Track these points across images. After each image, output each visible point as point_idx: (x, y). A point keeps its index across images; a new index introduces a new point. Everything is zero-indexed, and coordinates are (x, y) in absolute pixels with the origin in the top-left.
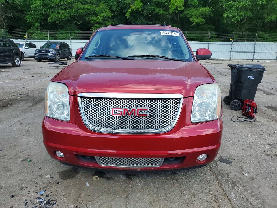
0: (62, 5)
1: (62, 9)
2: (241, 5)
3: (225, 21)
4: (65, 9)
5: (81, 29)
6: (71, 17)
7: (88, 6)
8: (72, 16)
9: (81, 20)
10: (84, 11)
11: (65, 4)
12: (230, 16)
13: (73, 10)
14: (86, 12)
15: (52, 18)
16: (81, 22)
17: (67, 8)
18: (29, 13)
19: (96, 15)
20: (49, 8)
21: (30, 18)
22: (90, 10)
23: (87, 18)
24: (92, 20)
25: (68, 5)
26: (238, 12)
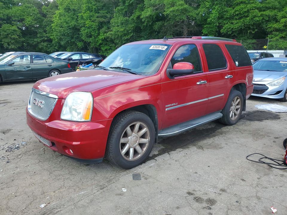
0: (238, 15)
1: (236, 19)
4: (240, 18)
5: (255, 39)
6: (245, 26)
7: (267, 13)
8: (247, 25)
9: (256, 28)
10: (261, 18)
11: (240, 14)
13: (248, 18)
14: (263, 19)
15: (224, 30)
16: (256, 30)
17: (242, 17)
18: (205, 26)
19: (277, 21)
20: (225, 20)
21: (206, 31)
22: (269, 16)
23: (264, 26)
24: (270, 28)
25: (244, 14)
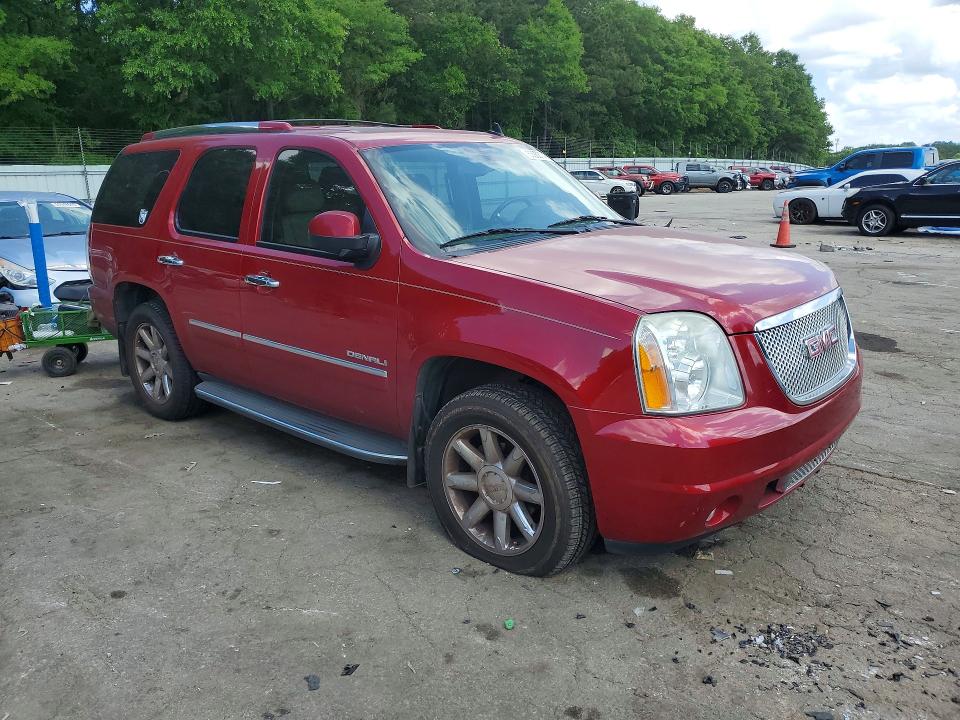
2: (182, 43)
3: (129, 91)
12: (150, 73)
26: (172, 62)
